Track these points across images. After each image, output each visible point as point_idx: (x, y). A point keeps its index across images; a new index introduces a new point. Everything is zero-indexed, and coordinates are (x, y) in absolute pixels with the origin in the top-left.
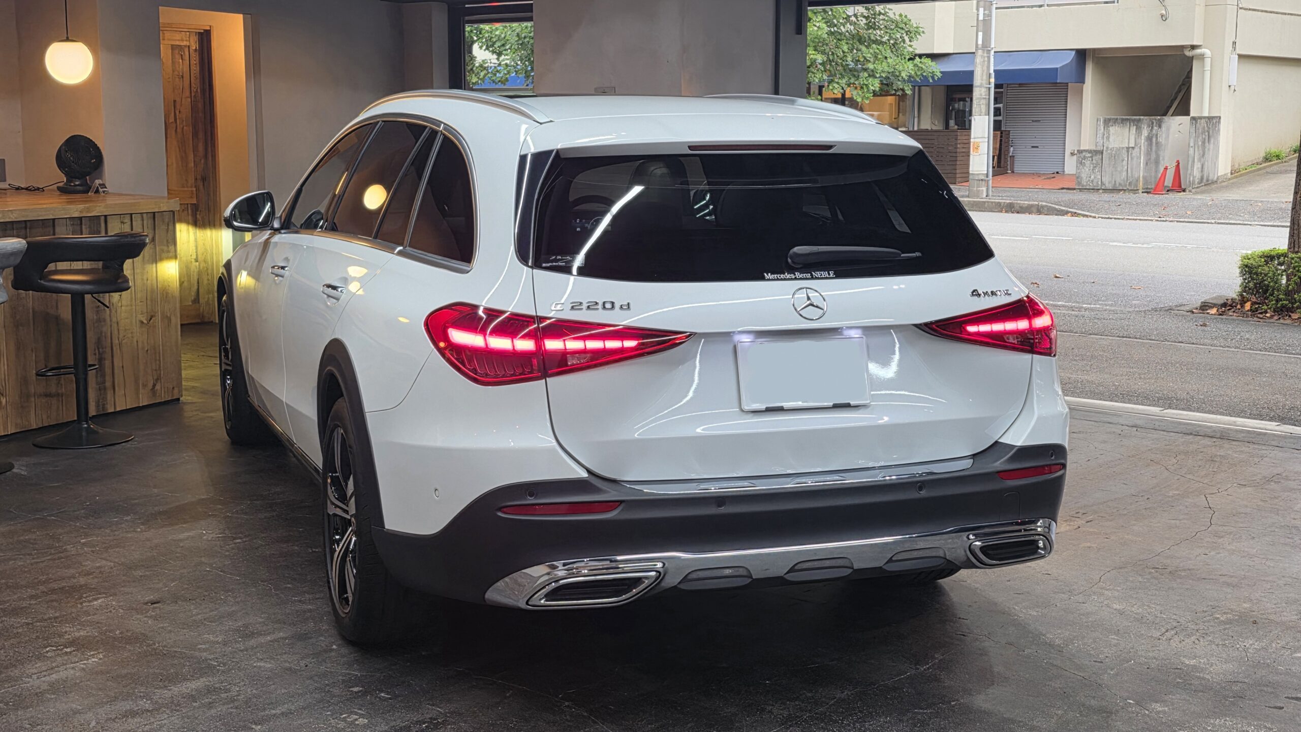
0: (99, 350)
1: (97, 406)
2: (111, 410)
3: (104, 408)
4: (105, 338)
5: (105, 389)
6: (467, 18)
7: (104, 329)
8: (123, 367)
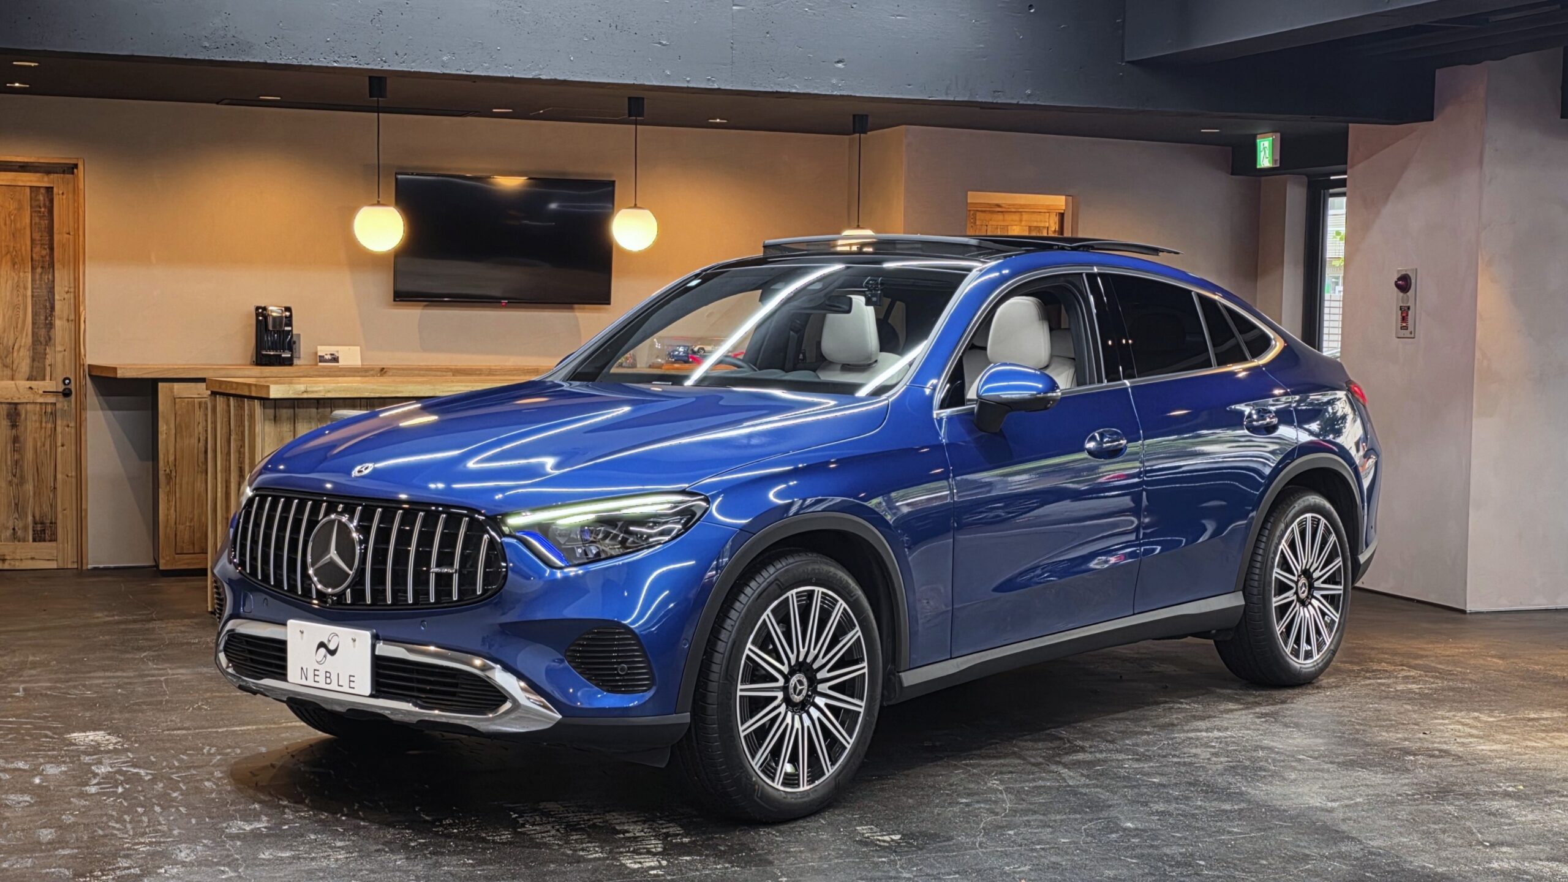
6: (1331, 191)
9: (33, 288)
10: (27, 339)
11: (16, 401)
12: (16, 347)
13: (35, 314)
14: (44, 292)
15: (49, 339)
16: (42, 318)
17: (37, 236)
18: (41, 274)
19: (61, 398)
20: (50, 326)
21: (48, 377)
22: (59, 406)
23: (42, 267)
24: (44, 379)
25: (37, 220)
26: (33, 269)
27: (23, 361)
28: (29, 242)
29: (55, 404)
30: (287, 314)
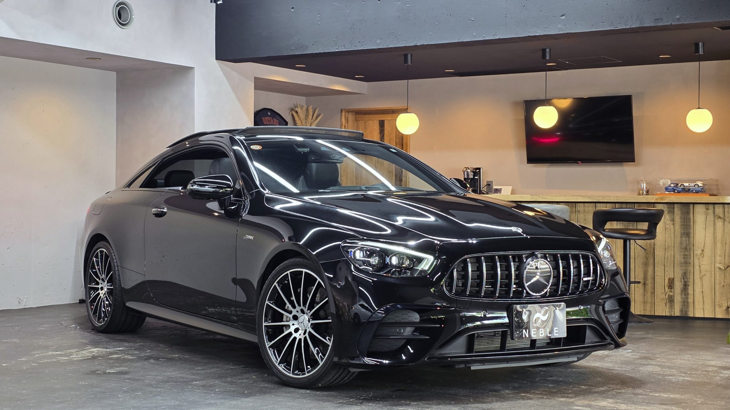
0: (684, 279)
1: (681, 311)
2: (691, 315)
3: (686, 312)
4: (690, 272)
5: (688, 302)
7: (689, 268)
8: (702, 292)
30: (478, 170)
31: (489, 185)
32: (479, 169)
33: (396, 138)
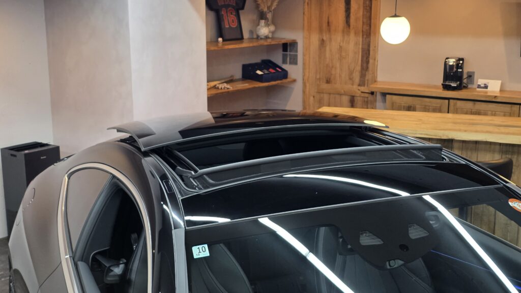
9: (362, 45)
10: (359, 68)
11: (353, 95)
12: (355, 71)
13: (362, 57)
14: (366, 47)
15: (367, 68)
16: (365, 58)
17: (365, 20)
18: (366, 38)
19: (370, 95)
20: (368, 62)
21: (366, 85)
22: (369, 99)
23: (367, 35)
24: (364, 86)
25: (365, 13)
26: (363, 36)
27: (357, 77)
28: (361, 23)
29: (367, 98)
30: (461, 62)
31: (470, 76)
32: (463, 60)
33: (363, 18)
